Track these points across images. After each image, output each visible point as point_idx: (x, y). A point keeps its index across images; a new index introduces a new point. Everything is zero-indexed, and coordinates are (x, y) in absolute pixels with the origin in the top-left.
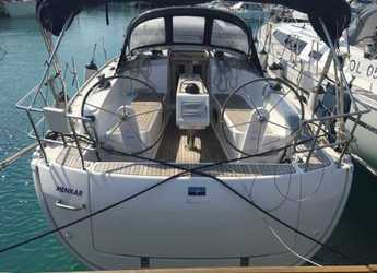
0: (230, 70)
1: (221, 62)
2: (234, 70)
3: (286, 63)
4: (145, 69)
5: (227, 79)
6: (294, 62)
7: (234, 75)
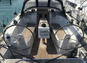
0: (56, 16)
1: (53, 13)
2: (57, 16)
3: (71, 11)
4: (29, 16)
5: (55, 19)
6: (74, 11)
7: (57, 18)
